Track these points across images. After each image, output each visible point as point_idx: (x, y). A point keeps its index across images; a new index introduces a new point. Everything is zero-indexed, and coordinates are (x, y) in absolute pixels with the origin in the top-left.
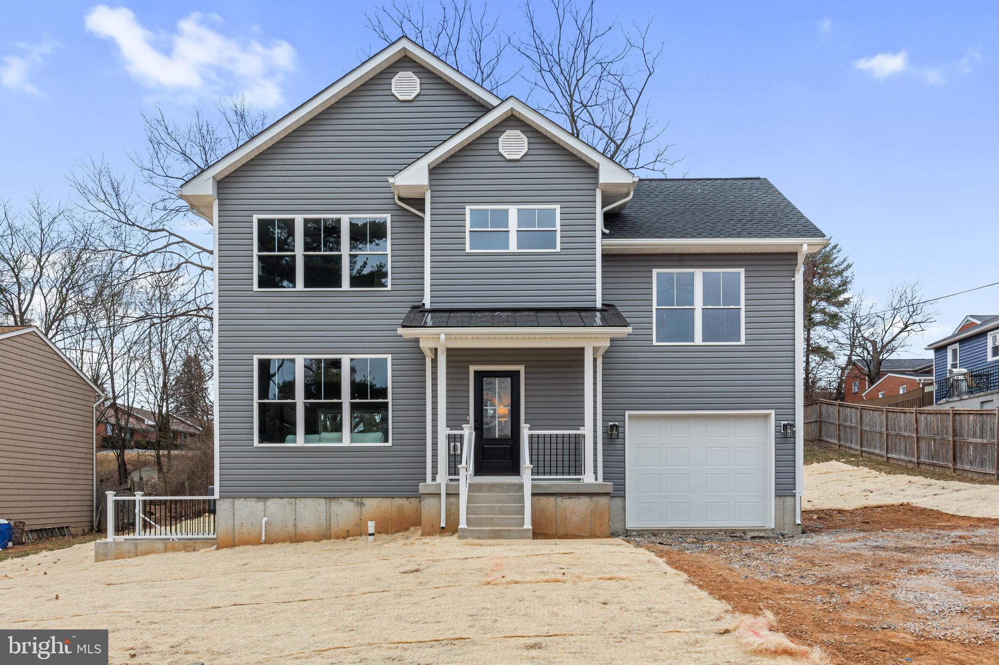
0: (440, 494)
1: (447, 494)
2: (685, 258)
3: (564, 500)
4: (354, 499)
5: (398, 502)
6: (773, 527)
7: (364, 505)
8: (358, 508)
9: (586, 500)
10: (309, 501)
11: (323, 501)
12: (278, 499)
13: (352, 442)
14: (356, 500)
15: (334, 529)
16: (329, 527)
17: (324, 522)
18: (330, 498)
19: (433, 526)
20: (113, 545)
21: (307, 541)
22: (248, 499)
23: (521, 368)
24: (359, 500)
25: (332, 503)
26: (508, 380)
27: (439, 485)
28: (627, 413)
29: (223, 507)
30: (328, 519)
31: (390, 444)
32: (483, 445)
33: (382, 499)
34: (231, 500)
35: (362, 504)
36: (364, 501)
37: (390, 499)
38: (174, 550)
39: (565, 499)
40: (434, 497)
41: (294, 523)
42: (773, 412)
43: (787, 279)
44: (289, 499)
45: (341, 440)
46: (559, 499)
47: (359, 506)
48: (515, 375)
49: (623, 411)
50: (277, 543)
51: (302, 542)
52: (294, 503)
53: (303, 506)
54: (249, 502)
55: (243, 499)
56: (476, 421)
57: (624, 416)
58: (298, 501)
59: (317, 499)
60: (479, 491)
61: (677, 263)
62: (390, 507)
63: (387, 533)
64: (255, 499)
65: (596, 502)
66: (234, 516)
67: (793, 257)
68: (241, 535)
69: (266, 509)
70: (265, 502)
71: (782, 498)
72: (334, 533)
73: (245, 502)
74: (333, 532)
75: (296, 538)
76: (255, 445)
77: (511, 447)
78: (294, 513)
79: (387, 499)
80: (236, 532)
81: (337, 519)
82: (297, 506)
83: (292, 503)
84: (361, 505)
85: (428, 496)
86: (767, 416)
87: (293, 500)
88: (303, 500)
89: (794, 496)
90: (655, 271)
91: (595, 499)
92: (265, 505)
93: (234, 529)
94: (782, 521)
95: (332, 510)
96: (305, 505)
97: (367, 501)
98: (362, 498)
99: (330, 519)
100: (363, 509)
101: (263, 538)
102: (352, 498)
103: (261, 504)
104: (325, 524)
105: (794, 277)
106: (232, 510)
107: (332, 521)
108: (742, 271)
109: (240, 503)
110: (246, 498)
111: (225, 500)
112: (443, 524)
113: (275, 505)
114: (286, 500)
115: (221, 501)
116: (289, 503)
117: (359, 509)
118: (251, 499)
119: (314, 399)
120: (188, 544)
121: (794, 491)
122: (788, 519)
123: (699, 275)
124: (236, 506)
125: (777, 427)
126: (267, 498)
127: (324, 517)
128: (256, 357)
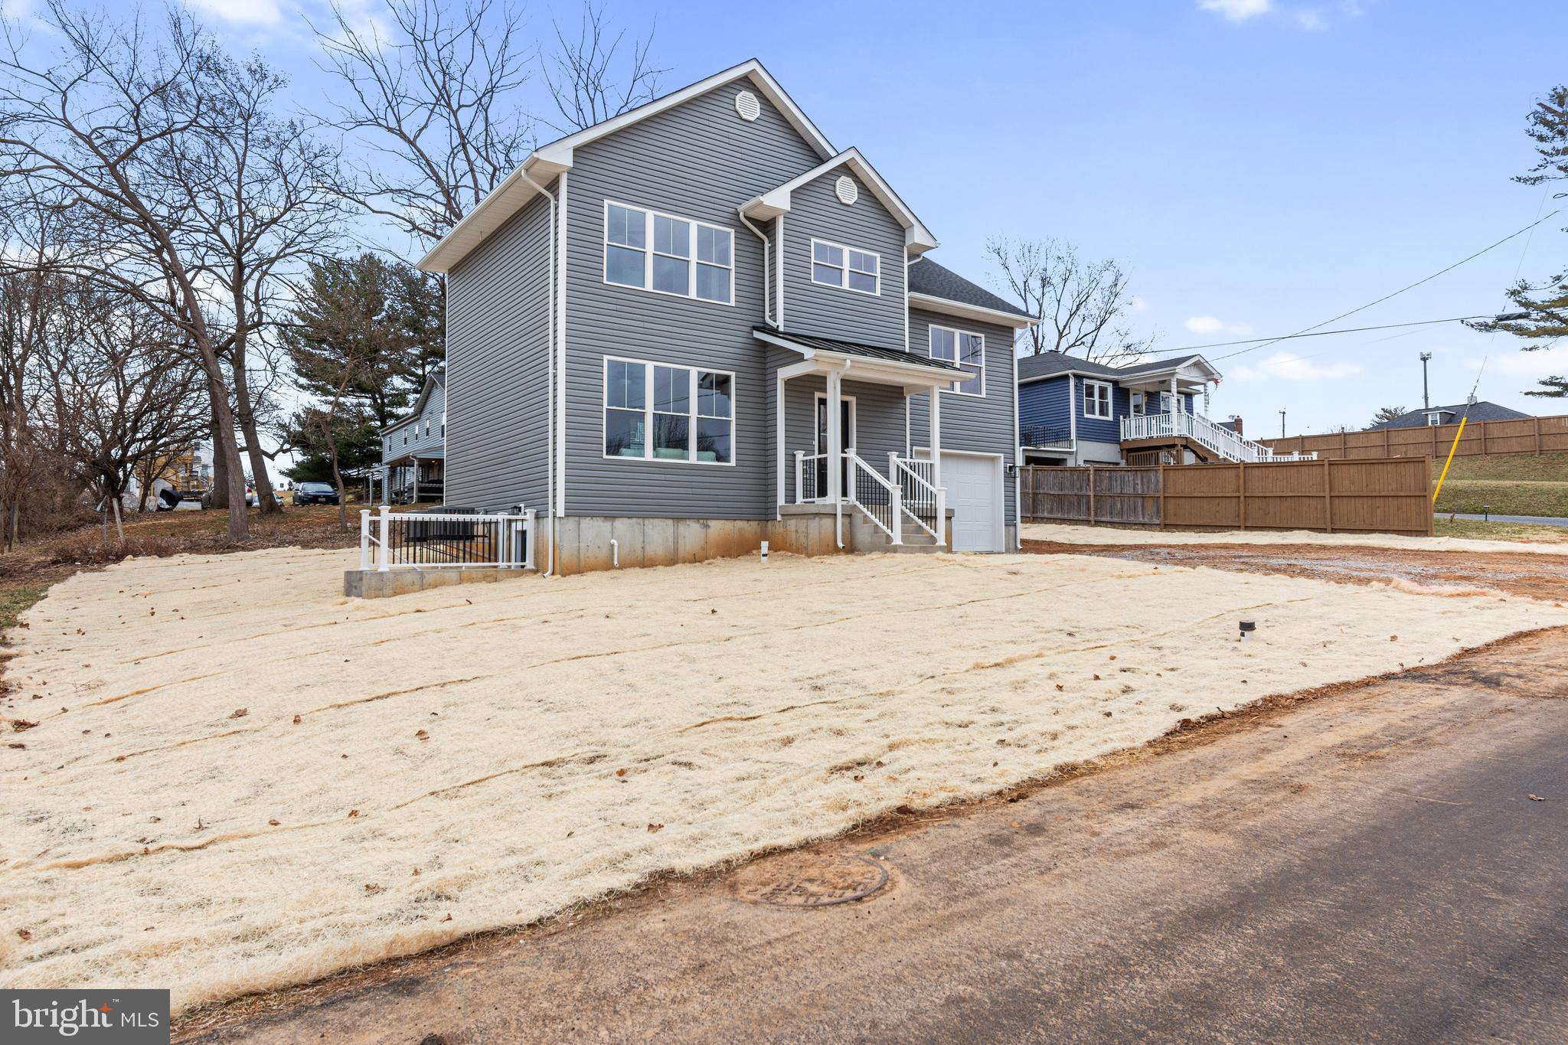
0: (835, 515)
2: (949, 318)
5: (740, 524)
7: (709, 527)
8: (704, 531)
10: (657, 522)
11: (670, 522)
12: (626, 519)
13: (698, 459)
14: (701, 521)
15: (682, 553)
16: (676, 550)
17: (672, 544)
18: (677, 519)
20: (391, 576)
21: (656, 565)
22: (594, 519)
23: (853, 399)
24: (705, 522)
25: (679, 525)
29: (567, 527)
30: (676, 541)
31: (733, 464)
33: (725, 521)
34: (577, 519)
35: (707, 526)
36: (710, 523)
37: (732, 522)
38: (471, 580)
41: (642, 545)
42: (1002, 455)
44: (637, 520)
45: (688, 457)
47: (705, 529)
50: (626, 568)
51: (649, 567)
52: (642, 524)
53: (651, 526)
54: (596, 522)
55: (590, 518)
56: (818, 446)
58: (647, 521)
59: (665, 520)
61: (945, 322)
62: (733, 530)
63: (730, 556)
64: (602, 519)
66: (579, 537)
67: (1011, 330)
68: (587, 559)
69: (614, 529)
70: (613, 522)
71: (1008, 527)
73: (591, 521)
74: (680, 556)
75: (645, 563)
76: (604, 457)
78: (642, 534)
79: (730, 521)
80: (582, 556)
81: (684, 543)
82: (645, 528)
83: (640, 524)
86: (993, 459)
87: (641, 520)
88: (651, 520)
90: (931, 326)
92: (612, 525)
93: (579, 552)
95: (679, 532)
96: (653, 526)
97: (712, 523)
98: (707, 519)
99: (678, 542)
100: (708, 531)
101: (616, 563)
102: (698, 519)
103: (607, 525)
104: (673, 547)
105: (1012, 347)
107: (679, 544)
108: (983, 336)
109: (586, 523)
110: (592, 516)
111: (570, 518)
112: (839, 544)
113: (622, 526)
114: (634, 520)
115: (565, 519)
116: (637, 523)
118: (599, 518)
122: (1012, 545)
123: (958, 336)
124: (581, 526)
125: (1005, 468)
126: (614, 517)
127: (671, 540)
128: (606, 358)
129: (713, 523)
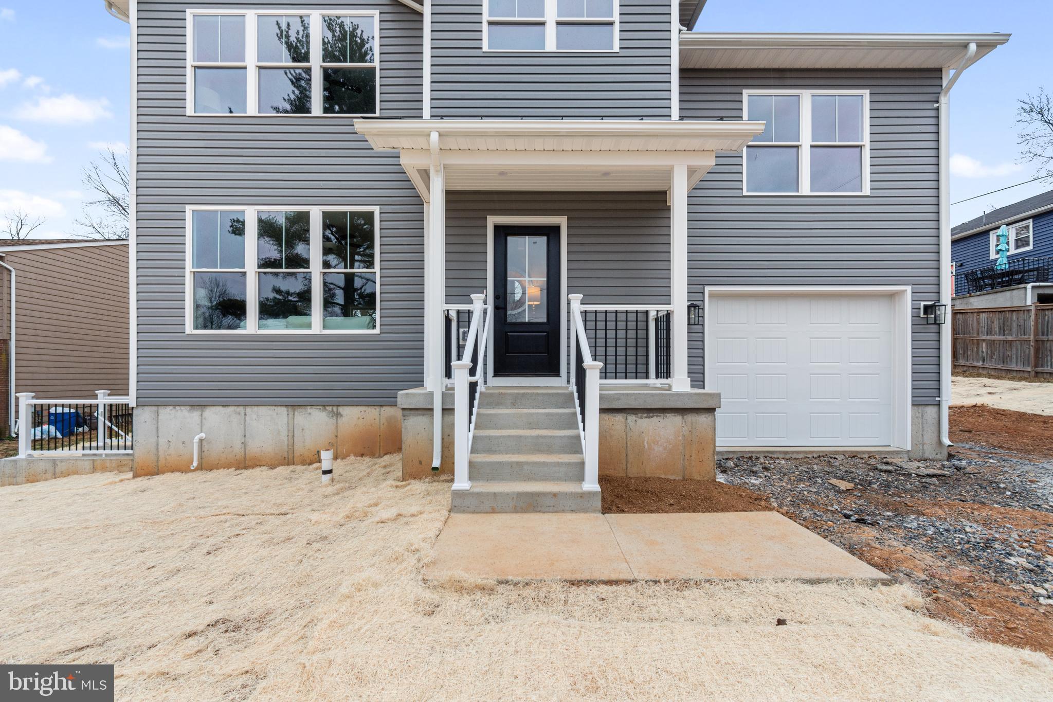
0: (432, 410)
1: (443, 410)
2: (788, 75)
3: (639, 421)
4: (327, 408)
5: (388, 412)
6: (909, 448)
7: (341, 416)
8: (333, 421)
9: (675, 421)
10: (265, 412)
11: (283, 410)
12: (221, 408)
13: (324, 327)
14: (330, 408)
15: (299, 449)
16: (290, 447)
17: (285, 439)
18: (294, 406)
19: (420, 463)
20: (27, 463)
21: (260, 466)
22: (178, 408)
23: (562, 221)
24: (335, 409)
25: (296, 413)
26: (542, 240)
27: (431, 394)
28: (708, 289)
29: (142, 419)
30: (291, 434)
31: (377, 331)
32: (506, 333)
33: (367, 407)
34: (154, 408)
35: (338, 415)
36: (341, 409)
37: (378, 408)
38: (104, 469)
39: (641, 418)
40: (423, 415)
41: (243, 441)
42: (909, 289)
43: (929, 106)
44: (236, 408)
45: (309, 326)
46: (631, 418)
47: (335, 418)
48: (552, 233)
49: (701, 286)
50: (217, 469)
51: (253, 468)
52: (242, 414)
53: (255, 417)
54: (179, 412)
55: (171, 407)
56: (496, 297)
57: (703, 293)
58: (249, 410)
59: (274, 407)
60: (498, 404)
61: (777, 82)
62: (378, 419)
63: (373, 454)
64: (188, 408)
65: (692, 423)
66: (158, 431)
67: (937, 74)
68: (168, 457)
69: (204, 420)
70: (202, 411)
71: (920, 408)
72: (299, 454)
73: (173, 411)
74: (295, 456)
75: (244, 463)
76: (187, 332)
77: (548, 335)
78: (242, 426)
79: (373, 408)
80: (161, 453)
81: (304, 436)
82: (247, 418)
83: (239, 414)
84: (337, 417)
85: (412, 412)
87: (241, 408)
88: (256, 408)
89: (939, 405)
90: (746, 92)
91: (690, 418)
92: (201, 415)
93: (158, 449)
94: (920, 439)
95: (296, 422)
96: (258, 416)
97: (344, 411)
98: (338, 406)
99: (293, 436)
100: (340, 421)
101: (195, 463)
102: (324, 406)
103: (195, 415)
104: (286, 443)
105: (937, 102)
106: (155, 422)
107: (296, 438)
108: (866, 93)
109: (167, 414)
110: (175, 405)
111: (146, 408)
112: (436, 463)
113: (215, 416)
114: (231, 409)
115: (140, 409)
116: (236, 413)
117: (335, 421)
118: (183, 408)
119: (272, 268)
120: (124, 463)
121: (937, 399)
122: (930, 438)
123: (806, 98)
124: (160, 417)
125: (915, 308)
126: (205, 406)
127: (284, 433)
128: (189, 209)
129: (346, 411)
